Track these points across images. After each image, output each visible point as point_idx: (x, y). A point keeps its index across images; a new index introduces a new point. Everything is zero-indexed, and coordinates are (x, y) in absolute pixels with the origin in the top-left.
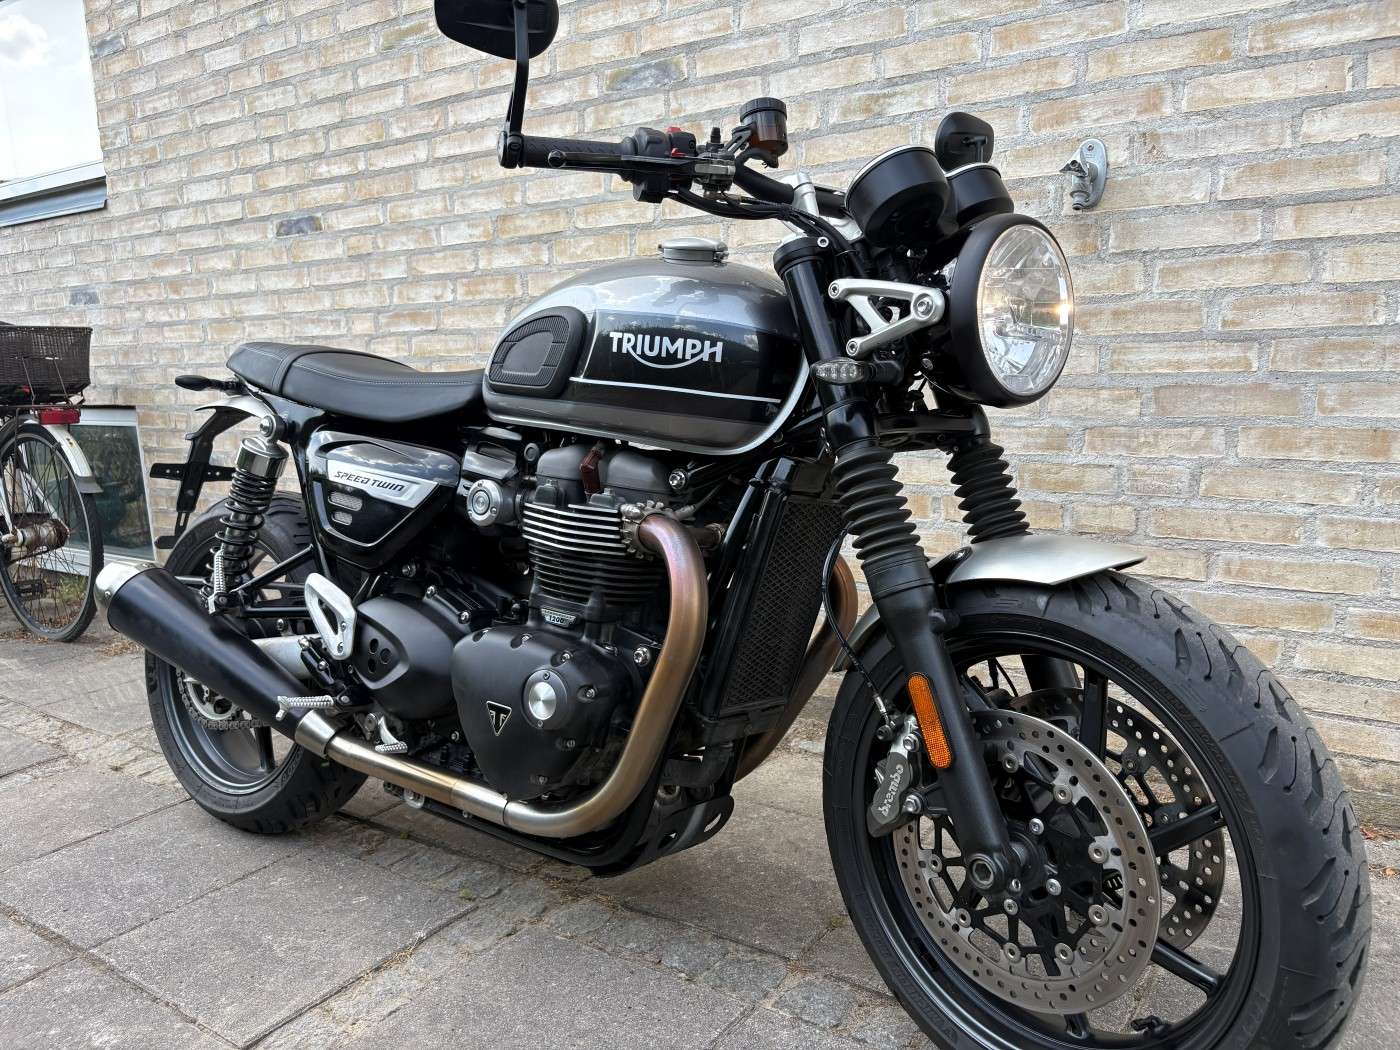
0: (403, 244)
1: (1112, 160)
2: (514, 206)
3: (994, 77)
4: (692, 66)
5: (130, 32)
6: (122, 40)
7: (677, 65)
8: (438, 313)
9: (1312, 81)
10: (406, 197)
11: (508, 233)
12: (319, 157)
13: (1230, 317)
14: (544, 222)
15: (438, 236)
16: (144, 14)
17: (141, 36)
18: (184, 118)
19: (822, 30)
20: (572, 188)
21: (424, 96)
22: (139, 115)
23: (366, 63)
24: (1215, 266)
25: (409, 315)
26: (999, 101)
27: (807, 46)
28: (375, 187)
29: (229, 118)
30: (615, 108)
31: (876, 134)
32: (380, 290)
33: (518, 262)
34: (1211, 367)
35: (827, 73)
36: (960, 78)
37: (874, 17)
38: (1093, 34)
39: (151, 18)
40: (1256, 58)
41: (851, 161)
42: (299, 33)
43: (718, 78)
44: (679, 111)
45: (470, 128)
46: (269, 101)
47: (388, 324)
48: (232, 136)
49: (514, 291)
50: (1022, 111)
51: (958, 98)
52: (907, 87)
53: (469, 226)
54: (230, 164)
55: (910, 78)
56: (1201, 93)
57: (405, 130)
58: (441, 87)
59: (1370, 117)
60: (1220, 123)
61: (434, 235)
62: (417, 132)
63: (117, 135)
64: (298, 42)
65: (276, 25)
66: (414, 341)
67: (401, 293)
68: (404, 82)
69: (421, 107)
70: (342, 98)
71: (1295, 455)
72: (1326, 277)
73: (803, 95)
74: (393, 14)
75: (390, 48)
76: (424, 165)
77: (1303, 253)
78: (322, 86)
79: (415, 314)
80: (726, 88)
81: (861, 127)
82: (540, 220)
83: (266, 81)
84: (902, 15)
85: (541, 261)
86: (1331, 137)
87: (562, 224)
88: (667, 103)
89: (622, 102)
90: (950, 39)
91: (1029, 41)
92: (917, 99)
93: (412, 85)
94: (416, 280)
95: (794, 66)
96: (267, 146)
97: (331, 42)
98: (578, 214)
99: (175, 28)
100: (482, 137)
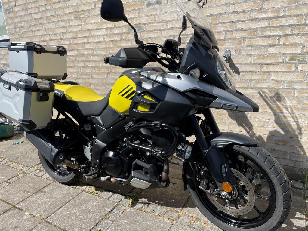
0: (83, 59)
1: (232, 54)
4: (146, 28)
5: (13, 8)
6: (12, 10)
7: (142, 27)
8: (92, 74)
9: (270, 41)
10: (83, 49)
12: (62, 39)
13: (254, 85)
15: (91, 58)
16: (17, 4)
17: (16, 9)
18: (28, 28)
21: (86, 28)
22: (17, 27)
23: (72, 20)
24: (251, 75)
25: (85, 74)
28: (75, 47)
29: (39, 29)
32: (78, 69)
34: (251, 94)
39: (18, 5)
40: (260, 36)
42: (55, 12)
45: (97, 36)
46: (49, 26)
47: (80, 76)
48: (40, 33)
53: (98, 57)
54: (40, 39)
56: (249, 42)
57: (82, 35)
58: (90, 27)
59: (280, 49)
60: (253, 48)
61: (90, 58)
62: (84, 36)
63: (12, 30)
64: (55, 14)
65: (49, 10)
66: (86, 80)
67: (83, 69)
68: (81, 25)
69: (85, 31)
70: (67, 27)
71: (266, 111)
72: (272, 78)
74: (77, 10)
75: (77, 17)
76: (87, 43)
77: (268, 74)
78: (62, 24)
79: (86, 74)
83: (48, 22)
86: (273, 52)
93: (83, 26)
94: (86, 67)
96: (49, 36)
97: (63, 14)
99: (25, 8)
100: (99, 38)
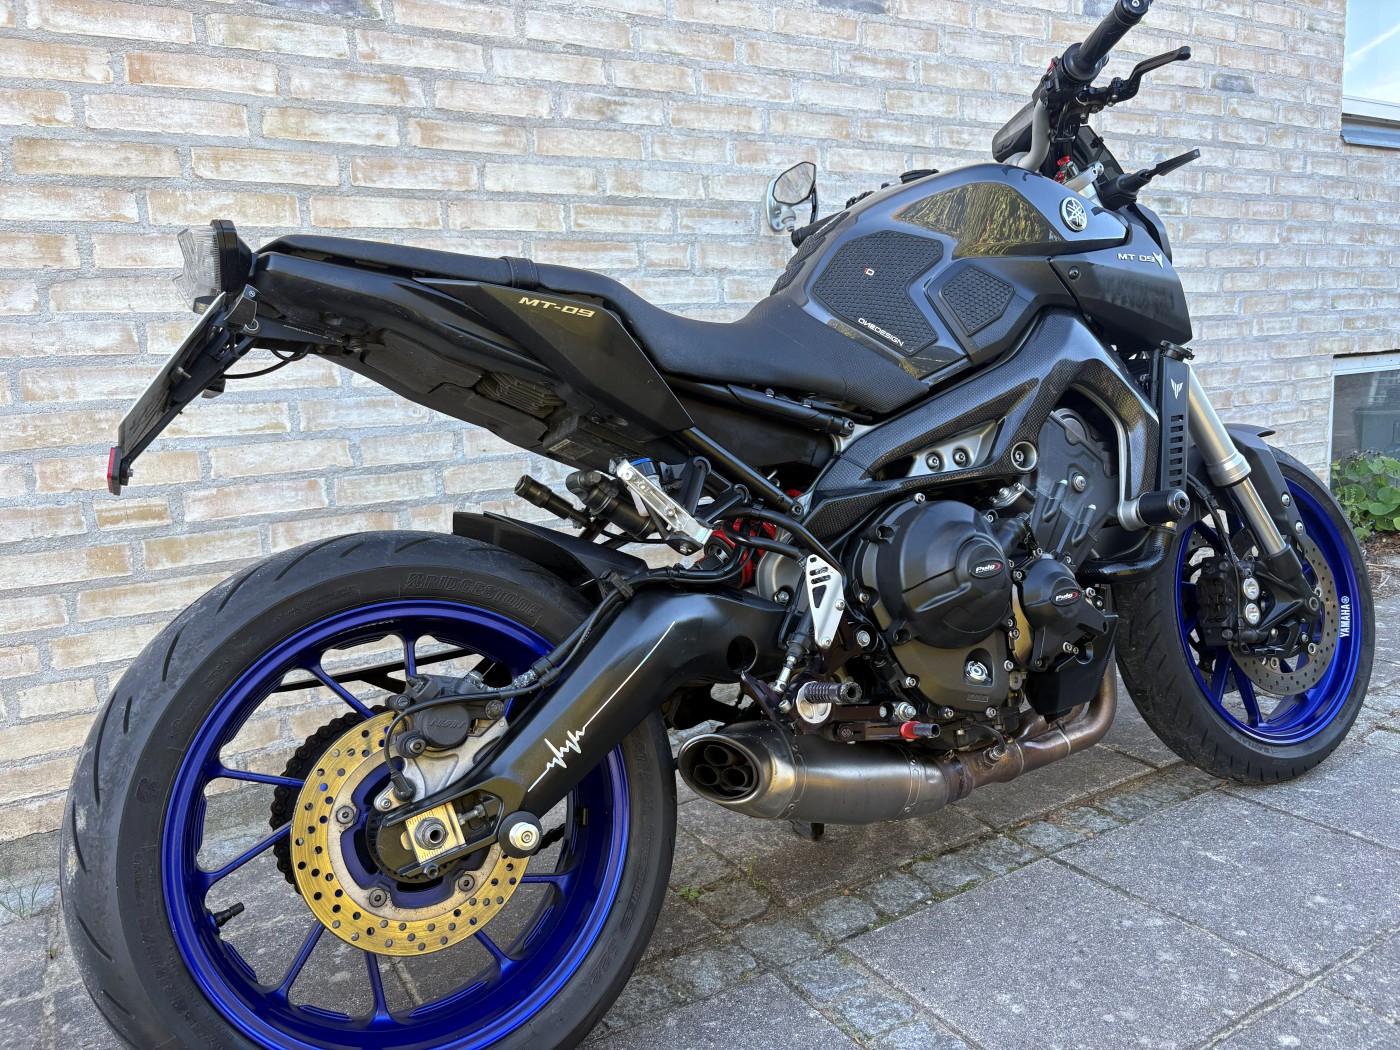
2: (55, 125)
3: (707, 111)
11: (45, 166)
14: (127, 159)
19: (549, 19)
20: (187, 118)
26: (711, 132)
27: (534, 30)
30: (266, 26)
31: (610, 137)
33: (67, 214)
35: (558, 65)
36: (680, 104)
37: (602, 25)
38: (774, 97)
41: (588, 159)
43: (425, 32)
44: (370, 56)
49: (60, 259)
50: (728, 145)
51: (679, 122)
52: (636, 101)
55: (640, 93)
73: (533, 79)
80: (438, 46)
81: (594, 128)
82: (120, 155)
84: (627, 32)
85: (125, 217)
87: (166, 165)
88: (351, 41)
89: (277, 22)
90: (671, 68)
91: (730, 89)
92: (646, 114)
95: (521, 47)
98: (199, 158)
